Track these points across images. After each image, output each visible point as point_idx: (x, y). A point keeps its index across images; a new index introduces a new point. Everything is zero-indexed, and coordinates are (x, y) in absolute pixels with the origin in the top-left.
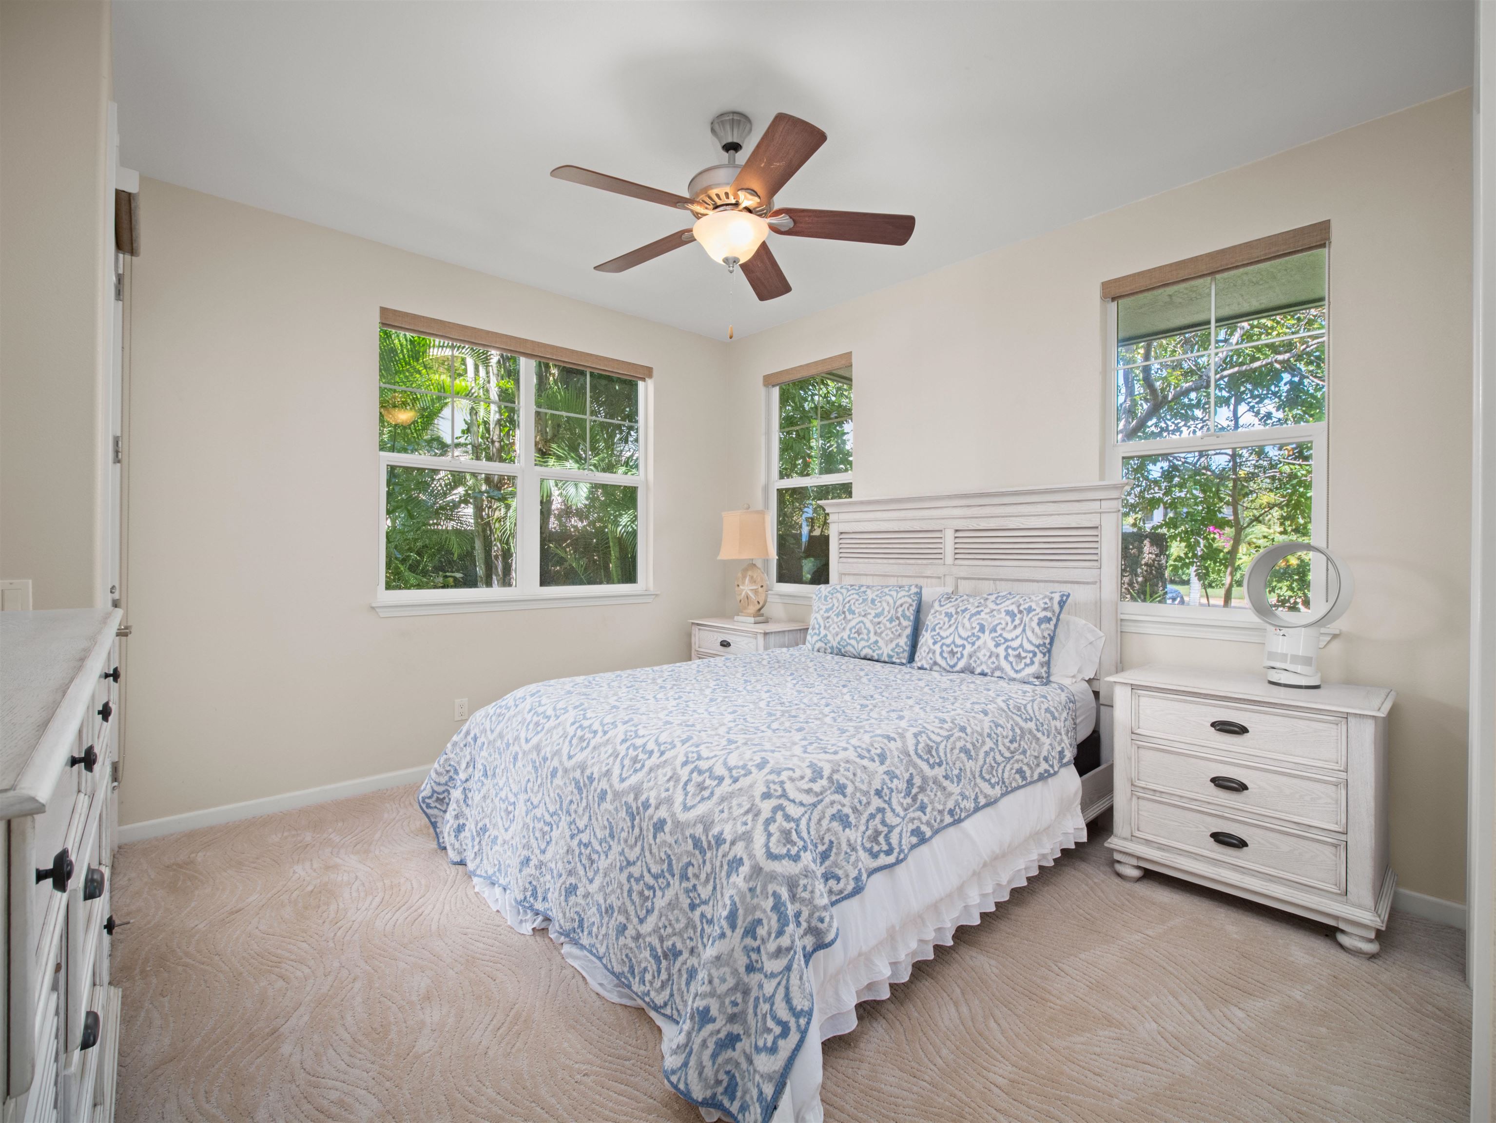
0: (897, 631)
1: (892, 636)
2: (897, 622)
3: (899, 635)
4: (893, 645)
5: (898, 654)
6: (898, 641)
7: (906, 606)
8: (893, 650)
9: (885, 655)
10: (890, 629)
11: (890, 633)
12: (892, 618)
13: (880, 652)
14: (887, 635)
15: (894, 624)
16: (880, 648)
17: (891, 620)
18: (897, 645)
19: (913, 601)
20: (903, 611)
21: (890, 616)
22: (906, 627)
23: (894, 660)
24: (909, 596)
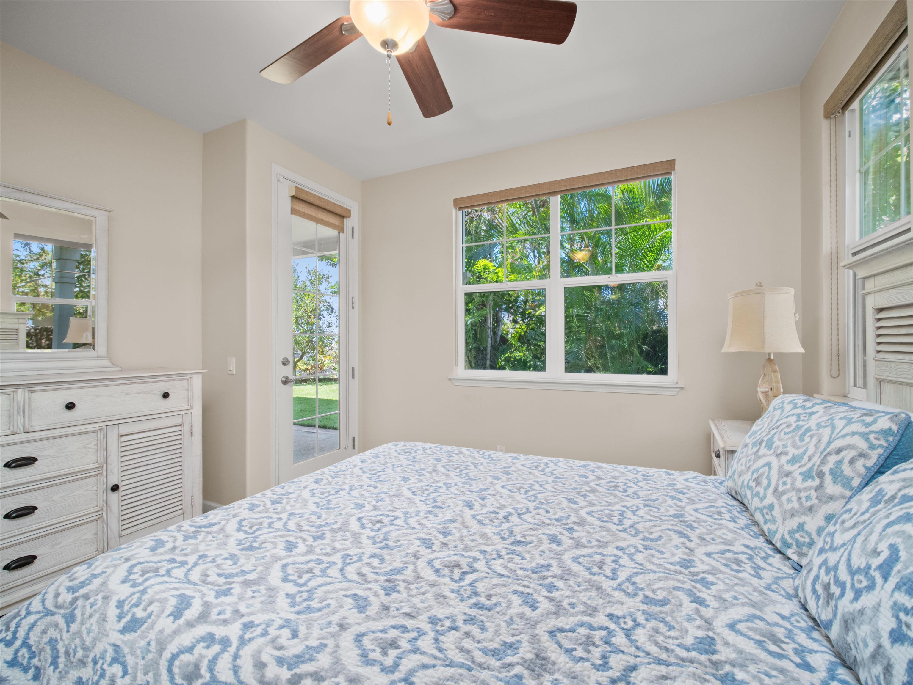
0: (808, 498)
1: (796, 505)
2: (817, 482)
3: (810, 509)
4: (793, 523)
5: (799, 544)
6: (804, 518)
7: (848, 455)
8: (791, 533)
9: (778, 536)
10: (799, 491)
11: (795, 499)
12: (810, 470)
13: (773, 527)
14: (789, 500)
15: (810, 483)
16: (774, 521)
17: (807, 476)
18: (801, 527)
19: (872, 447)
20: (839, 463)
21: (809, 465)
22: (831, 498)
23: (789, 552)
24: (865, 436)
